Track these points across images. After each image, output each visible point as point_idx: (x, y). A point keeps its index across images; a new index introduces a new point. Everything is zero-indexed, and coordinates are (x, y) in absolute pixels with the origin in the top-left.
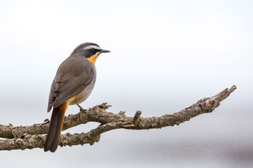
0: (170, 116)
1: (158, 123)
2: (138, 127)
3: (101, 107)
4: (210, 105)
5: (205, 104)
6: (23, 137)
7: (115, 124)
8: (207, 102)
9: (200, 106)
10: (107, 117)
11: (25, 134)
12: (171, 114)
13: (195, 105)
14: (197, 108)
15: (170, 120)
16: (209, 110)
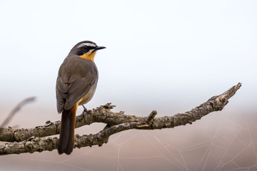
0: (184, 115)
1: (172, 123)
2: (152, 127)
3: (106, 107)
4: (220, 103)
5: (216, 102)
6: (30, 140)
7: (128, 125)
8: (217, 100)
9: (211, 104)
10: (116, 117)
11: (33, 137)
12: (184, 113)
13: (206, 104)
14: (208, 107)
15: (183, 119)
16: (219, 109)
